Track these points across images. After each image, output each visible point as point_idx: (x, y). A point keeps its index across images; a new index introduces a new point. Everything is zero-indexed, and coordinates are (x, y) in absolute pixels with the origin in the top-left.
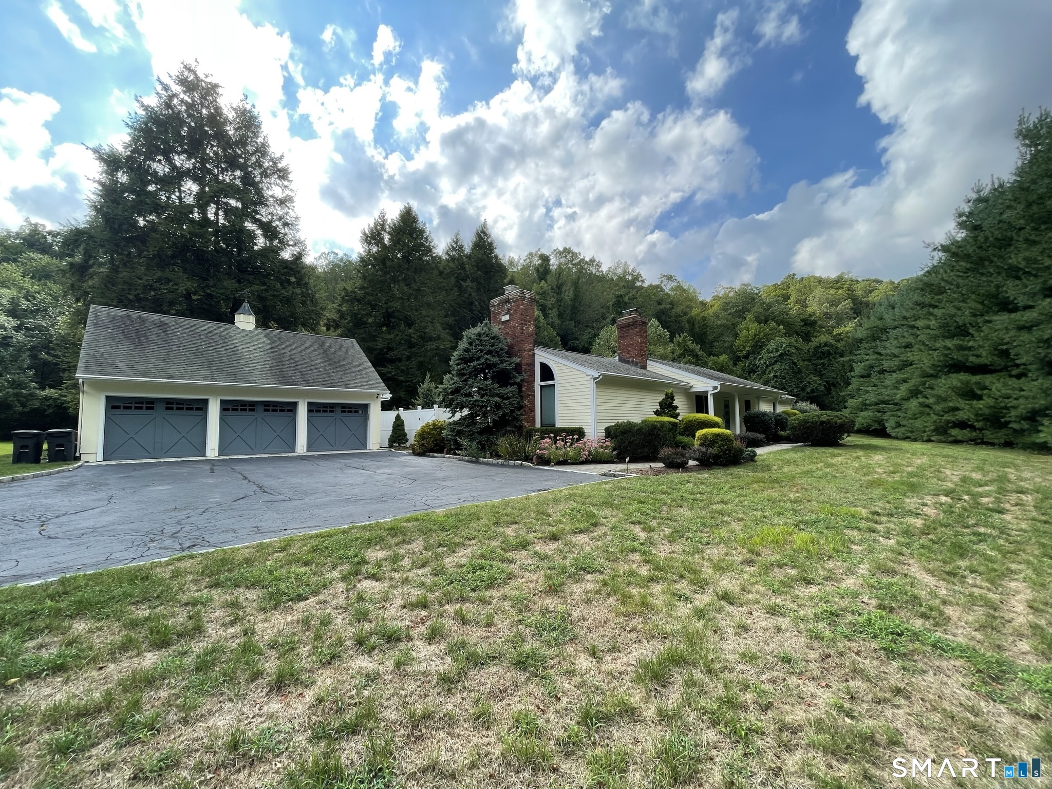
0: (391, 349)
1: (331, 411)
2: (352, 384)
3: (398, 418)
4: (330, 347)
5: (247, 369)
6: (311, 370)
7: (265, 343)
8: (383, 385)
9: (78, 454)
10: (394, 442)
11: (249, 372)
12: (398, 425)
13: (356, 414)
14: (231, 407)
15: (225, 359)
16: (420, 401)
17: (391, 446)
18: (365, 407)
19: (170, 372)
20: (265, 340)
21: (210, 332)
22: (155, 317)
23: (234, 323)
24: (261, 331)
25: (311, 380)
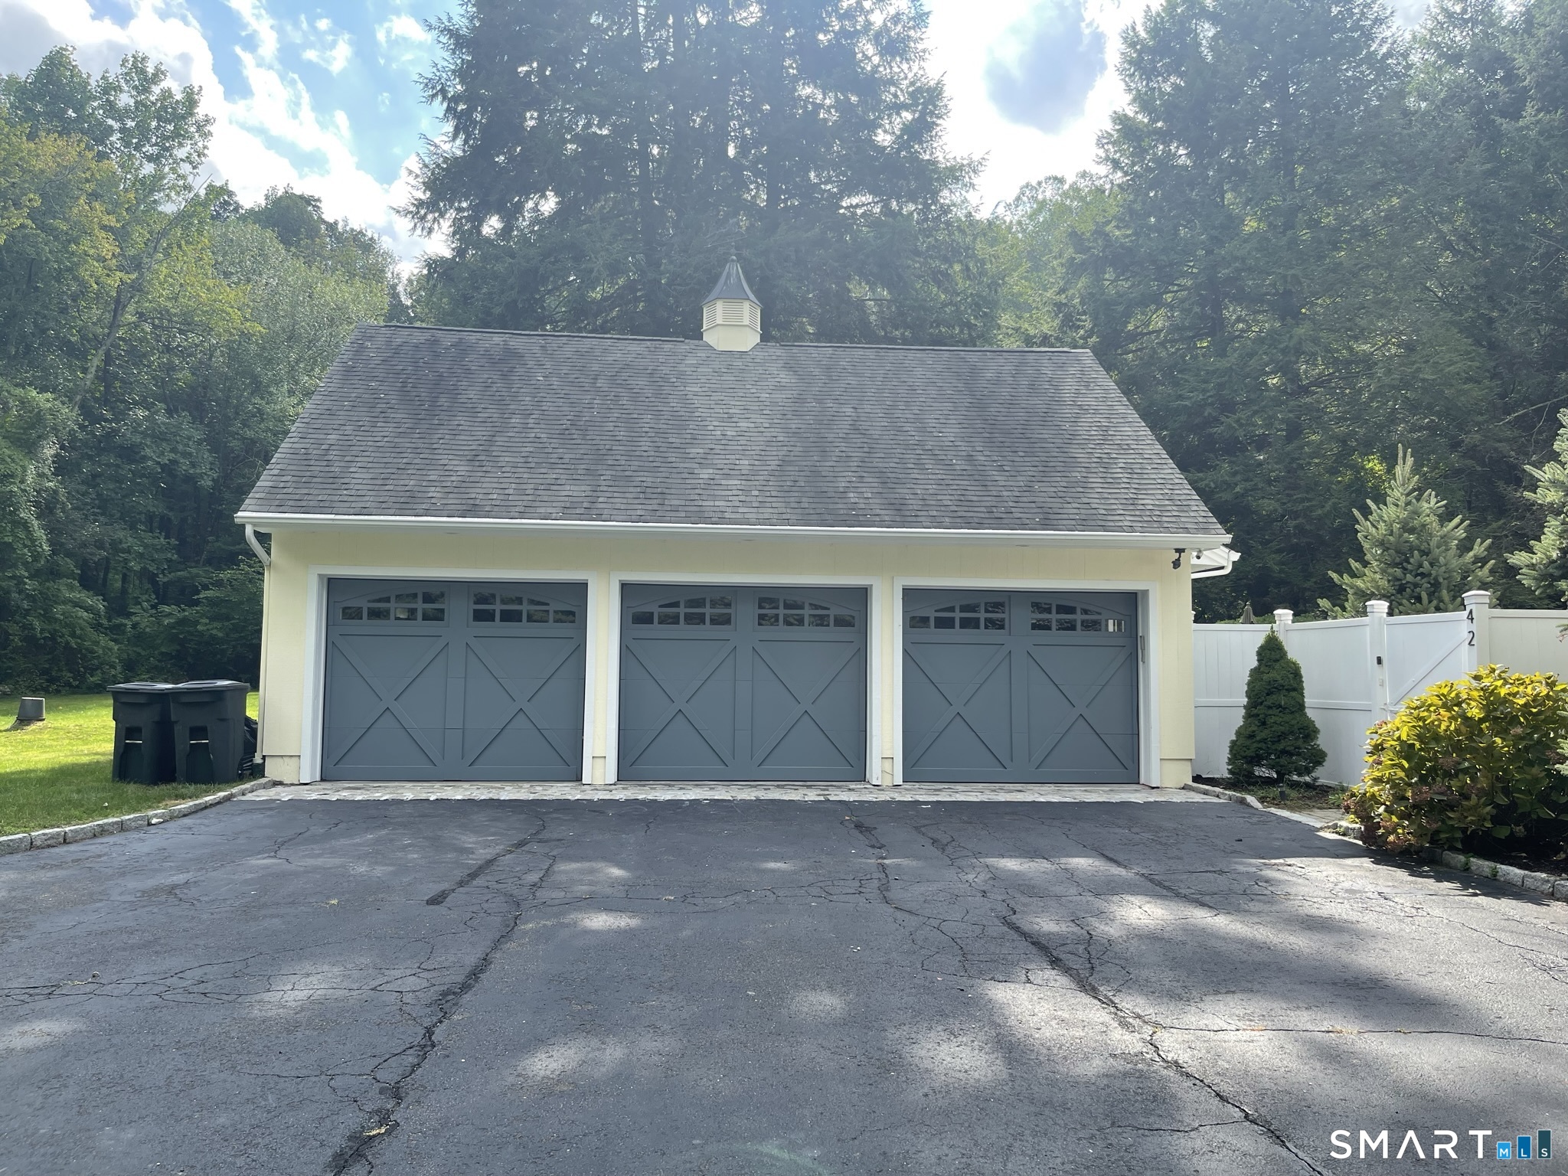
0: (1228, 407)
1: (992, 624)
2: (1071, 509)
3: (1272, 652)
4: (998, 381)
5: (705, 474)
6: (920, 466)
7: (780, 387)
8: (1199, 509)
9: (258, 760)
10: (1256, 760)
11: (712, 482)
12: (1273, 689)
13: (1091, 637)
14: (657, 611)
15: (645, 444)
16: (1373, 576)
17: (1241, 779)
18: (1130, 605)
19: (476, 493)
20: (785, 378)
21: (627, 366)
22: (497, 339)
23: (701, 338)
24: (775, 350)
25: (914, 503)
